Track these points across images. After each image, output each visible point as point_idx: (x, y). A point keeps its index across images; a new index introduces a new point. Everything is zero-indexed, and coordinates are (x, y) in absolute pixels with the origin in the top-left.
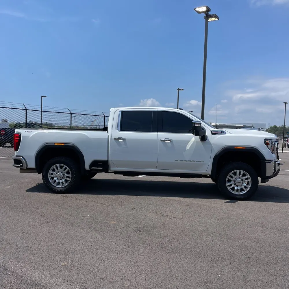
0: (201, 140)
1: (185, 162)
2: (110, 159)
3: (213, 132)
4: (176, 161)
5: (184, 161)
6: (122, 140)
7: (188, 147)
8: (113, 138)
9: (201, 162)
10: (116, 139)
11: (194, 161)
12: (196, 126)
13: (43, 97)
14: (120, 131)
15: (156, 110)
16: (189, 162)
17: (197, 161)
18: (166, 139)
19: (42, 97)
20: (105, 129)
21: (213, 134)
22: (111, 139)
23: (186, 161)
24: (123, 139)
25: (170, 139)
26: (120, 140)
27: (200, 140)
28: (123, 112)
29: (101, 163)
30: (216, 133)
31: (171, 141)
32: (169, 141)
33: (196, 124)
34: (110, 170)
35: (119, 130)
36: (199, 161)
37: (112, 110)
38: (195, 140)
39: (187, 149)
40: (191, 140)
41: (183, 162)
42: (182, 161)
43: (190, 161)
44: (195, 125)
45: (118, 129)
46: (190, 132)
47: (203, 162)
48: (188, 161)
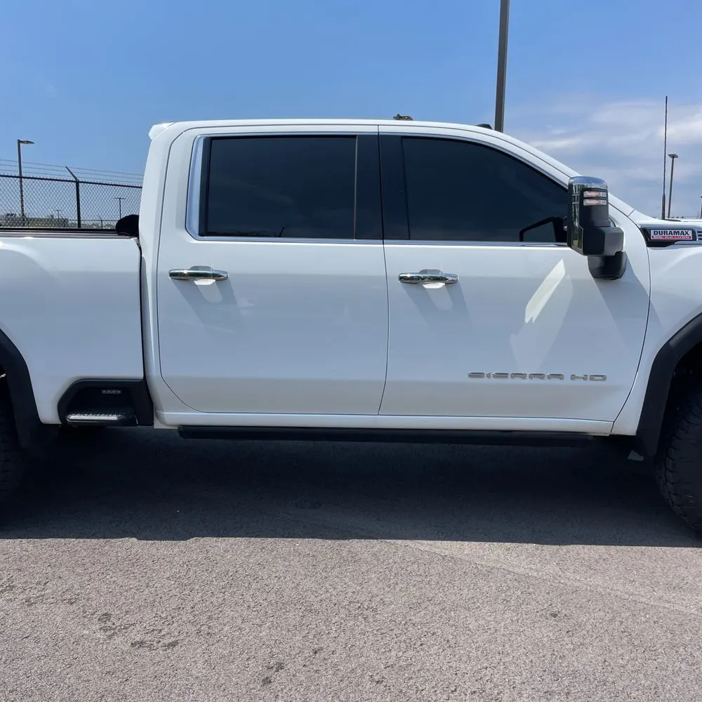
0: (595, 276)
1: (518, 380)
2: (154, 373)
3: (654, 236)
4: (473, 375)
5: (515, 375)
6: (210, 282)
7: (533, 310)
8: (165, 269)
9: (592, 377)
10: (182, 274)
11: (559, 376)
12: (590, 207)
13: (22, 142)
14: (201, 234)
15: (373, 130)
16: (536, 381)
17: (573, 377)
18: (424, 271)
19: (19, 142)
20: (128, 227)
21: (651, 243)
22: (156, 276)
23: (522, 376)
24: (214, 276)
25: (444, 271)
26: (200, 282)
27: (589, 276)
28: (212, 143)
29: (114, 392)
30: (668, 237)
31: (450, 282)
32: (440, 285)
33: (587, 194)
34: (163, 422)
35: (197, 232)
36: (585, 378)
37: (161, 132)
38: (568, 277)
39: (527, 320)
40: (549, 276)
41: (509, 381)
42: (504, 375)
43: (540, 376)
44: (582, 198)
45: (187, 228)
46: (525, 234)
47: (604, 378)
48: (533, 376)
